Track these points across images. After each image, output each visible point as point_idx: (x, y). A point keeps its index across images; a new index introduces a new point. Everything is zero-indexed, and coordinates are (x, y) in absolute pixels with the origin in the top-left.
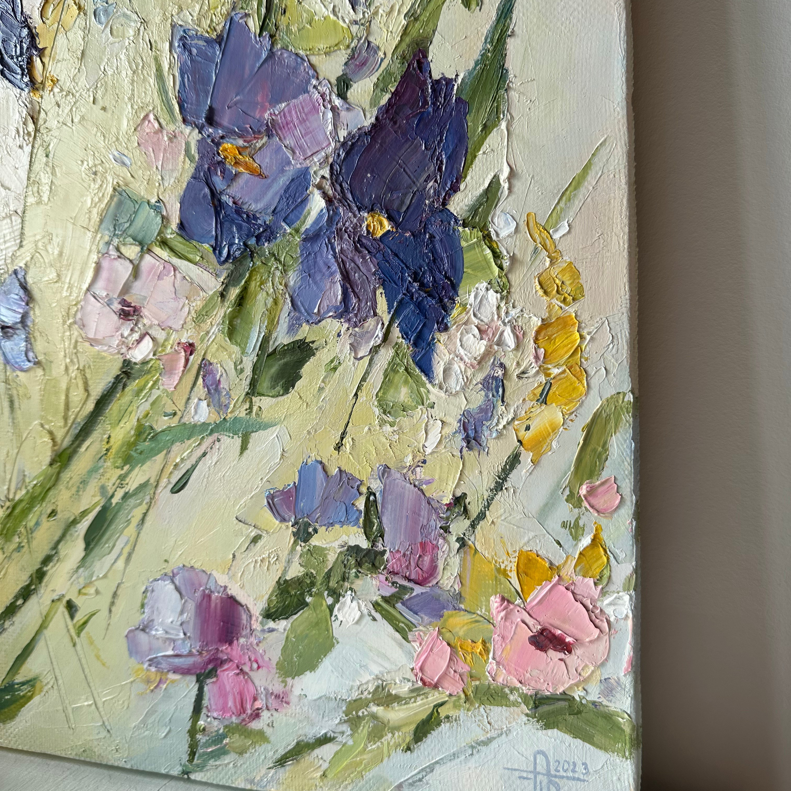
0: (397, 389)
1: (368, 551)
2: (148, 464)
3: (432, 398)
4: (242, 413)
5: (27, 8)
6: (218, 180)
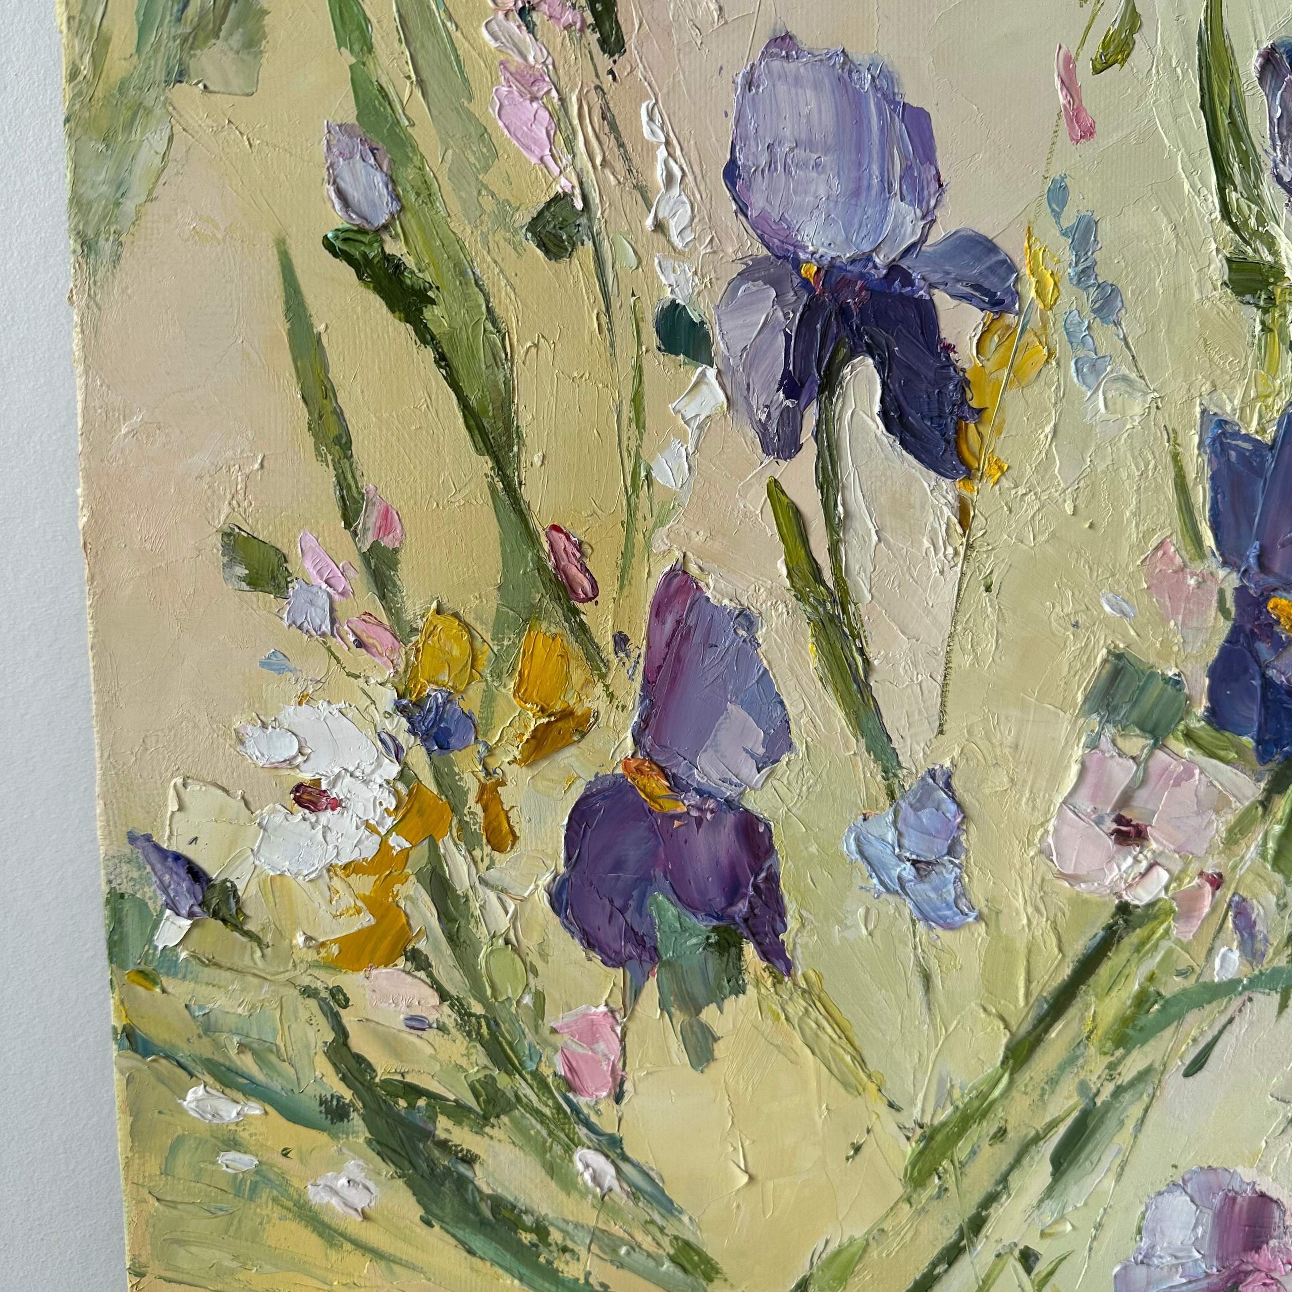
2: (1152, 1042)
4: (1282, 961)
5: (947, 332)
6: (1263, 648)
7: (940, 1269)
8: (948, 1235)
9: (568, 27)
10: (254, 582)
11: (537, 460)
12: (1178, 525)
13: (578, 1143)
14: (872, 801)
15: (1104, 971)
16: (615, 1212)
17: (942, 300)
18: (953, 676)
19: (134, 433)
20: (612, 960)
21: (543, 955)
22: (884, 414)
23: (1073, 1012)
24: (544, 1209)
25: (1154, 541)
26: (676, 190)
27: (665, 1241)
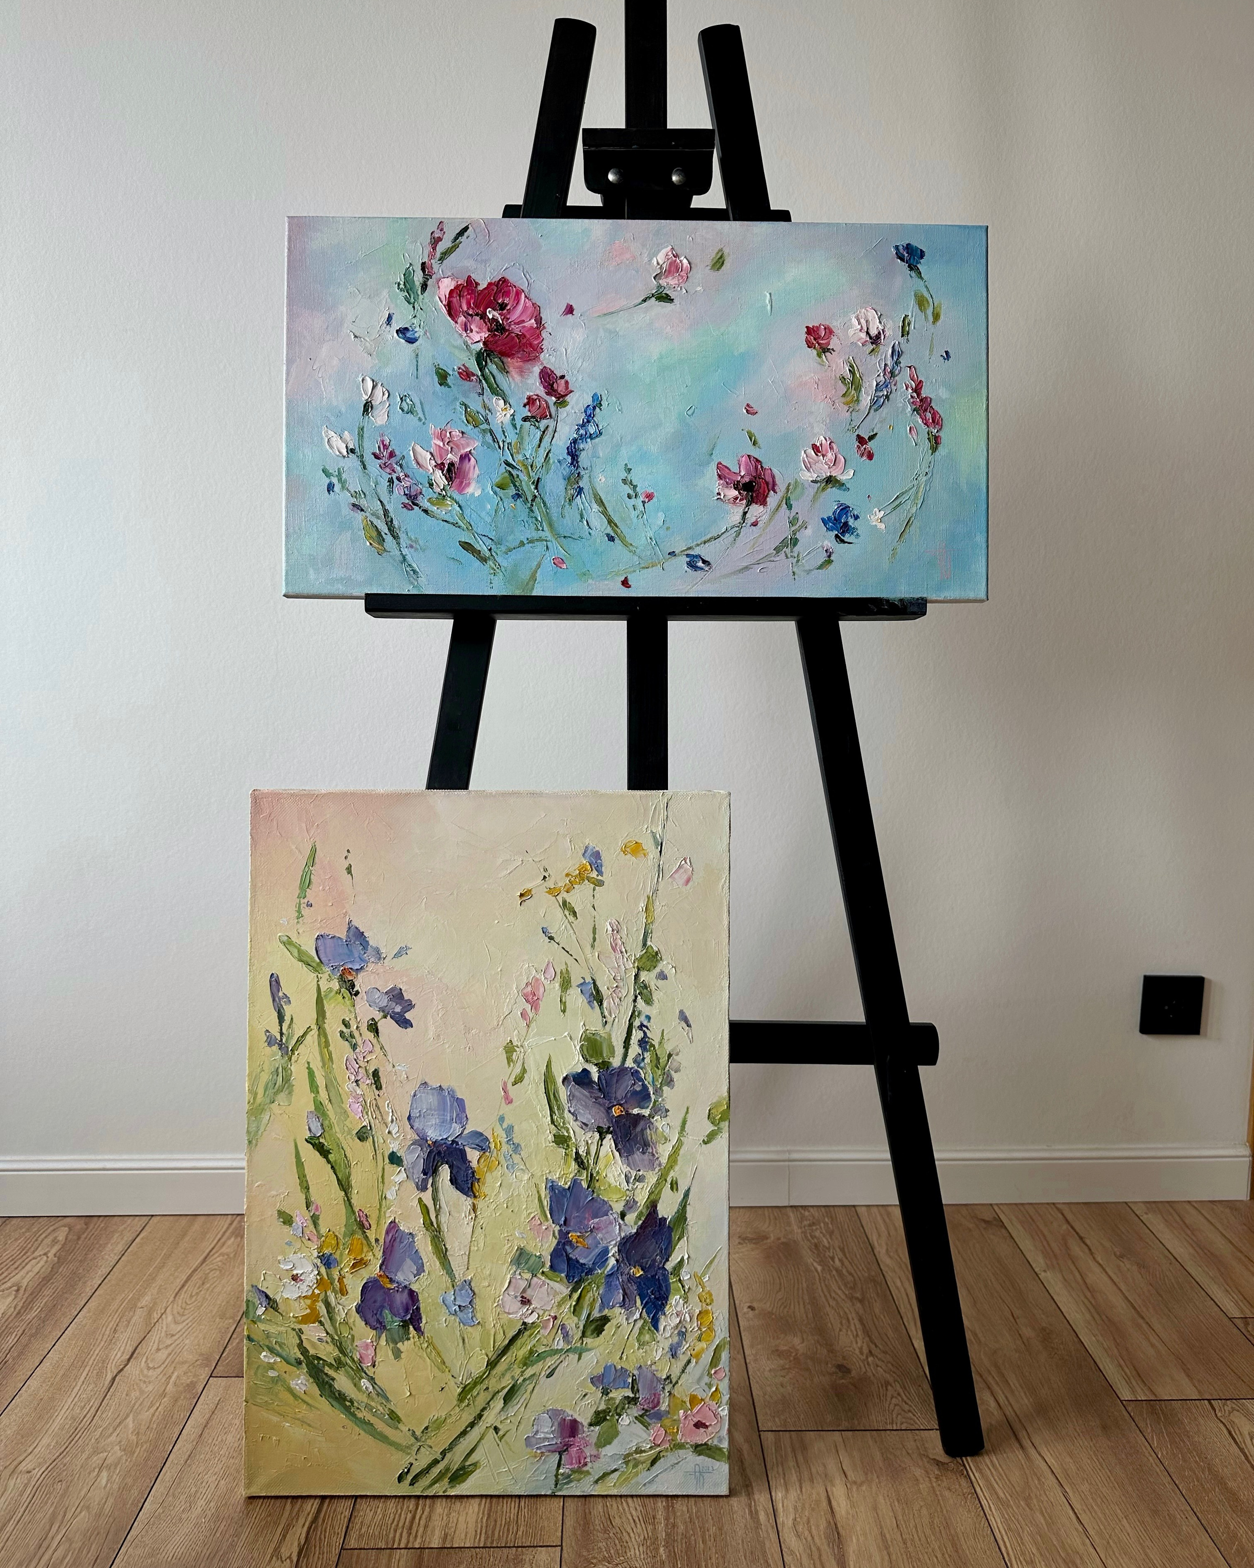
0: (645, 1336)
1: (633, 1398)
2: (535, 1366)
3: (658, 1339)
4: (579, 1345)
5: (469, 1158)
6: (568, 1248)
7: (469, 1429)
8: (471, 1419)
9: (368, 1084)
10: (284, 1223)
11: (356, 1192)
12: (539, 1211)
13: (363, 1378)
14: (447, 1288)
15: (519, 1342)
16: (373, 1400)
17: (467, 1149)
18: (471, 1254)
19: (258, 1186)
20: (373, 1328)
21: (354, 1325)
22: (451, 1180)
23: (509, 1354)
24: (353, 1396)
25: (532, 1215)
26: (394, 1123)
27: (386, 1410)
